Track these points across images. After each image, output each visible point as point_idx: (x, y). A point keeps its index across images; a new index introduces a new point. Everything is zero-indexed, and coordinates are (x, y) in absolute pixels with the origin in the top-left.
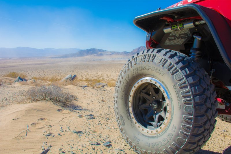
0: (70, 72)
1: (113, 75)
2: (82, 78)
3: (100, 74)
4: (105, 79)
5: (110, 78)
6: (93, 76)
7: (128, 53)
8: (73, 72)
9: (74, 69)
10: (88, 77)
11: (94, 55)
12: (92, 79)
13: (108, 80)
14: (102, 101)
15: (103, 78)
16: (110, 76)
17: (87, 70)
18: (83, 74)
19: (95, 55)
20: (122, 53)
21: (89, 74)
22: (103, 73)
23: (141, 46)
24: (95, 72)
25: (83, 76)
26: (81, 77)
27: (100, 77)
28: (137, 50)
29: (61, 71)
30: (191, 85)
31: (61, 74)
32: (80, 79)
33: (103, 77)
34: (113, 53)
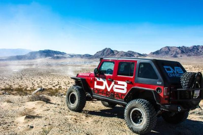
0: (18, 78)
1: (72, 83)
2: (34, 87)
3: (57, 82)
4: (63, 87)
5: (68, 87)
6: (47, 84)
7: (90, 56)
8: (22, 79)
9: (23, 75)
10: (41, 85)
11: (48, 58)
12: (46, 88)
13: (65, 88)
14: (62, 101)
15: (60, 87)
16: (68, 84)
17: (40, 76)
18: (34, 81)
19: (51, 58)
20: (84, 56)
21: (42, 81)
22: (60, 80)
23: (106, 48)
24: (50, 79)
25: (35, 85)
26: (33, 85)
27: (56, 85)
28: (101, 53)
29: (5, 78)
30: (80, 94)
31: (6, 82)
32: (30, 88)
33: (60, 85)
34: (72, 56)
